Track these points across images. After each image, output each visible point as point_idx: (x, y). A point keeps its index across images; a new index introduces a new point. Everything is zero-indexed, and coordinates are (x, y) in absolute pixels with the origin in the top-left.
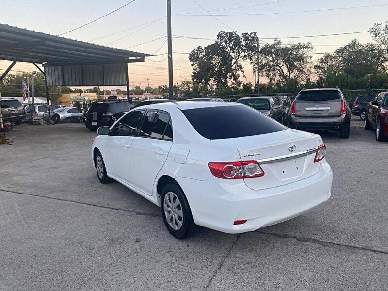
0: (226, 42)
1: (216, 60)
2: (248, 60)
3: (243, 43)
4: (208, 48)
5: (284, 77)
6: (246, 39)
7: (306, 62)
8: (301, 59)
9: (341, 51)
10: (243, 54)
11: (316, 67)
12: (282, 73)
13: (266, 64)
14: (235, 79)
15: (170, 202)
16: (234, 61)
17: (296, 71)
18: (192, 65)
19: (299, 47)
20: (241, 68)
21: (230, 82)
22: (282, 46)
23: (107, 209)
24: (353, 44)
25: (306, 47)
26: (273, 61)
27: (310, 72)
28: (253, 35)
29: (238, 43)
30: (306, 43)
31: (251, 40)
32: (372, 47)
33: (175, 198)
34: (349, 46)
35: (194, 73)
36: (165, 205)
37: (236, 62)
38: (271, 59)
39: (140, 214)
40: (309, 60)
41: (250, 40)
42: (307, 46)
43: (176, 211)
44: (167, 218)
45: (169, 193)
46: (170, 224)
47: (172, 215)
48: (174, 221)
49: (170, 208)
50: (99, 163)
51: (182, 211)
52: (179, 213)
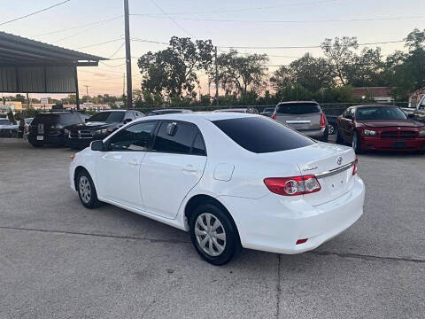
0: (179, 49)
1: (169, 68)
2: (203, 70)
3: (198, 51)
4: (159, 54)
5: (241, 89)
6: (201, 46)
7: (263, 74)
8: (257, 70)
9: (295, 64)
10: (197, 63)
11: (272, 80)
12: (238, 85)
13: (222, 75)
14: (190, 90)
15: (206, 224)
16: (188, 70)
17: (252, 83)
18: (141, 72)
19: (255, 58)
20: (196, 78)
21: (185, 93)
22: (238, 56)
23: (112, 239)
24: (307, 58)
26: (229, 71)
27: (266, 85)
28: (208, 43)
29: (192, 51)
30: (262, 55)
31: (207, 47)
32: (323, 62)
33: (213, 221)
34: (303, 59)
35: (144, 81)
36: (197, 229)
37: (190, 71)
38: (227, 70)
39: (156, 241)
40: (265, 72)
41: (206, 49)
42: (263, 58)
43: (215, 234)
44: (199, 243)
45: (204, 214)
46: (205, 250)
47: (208, 238)
48: (211, 246)
49: (205, 232)
50: (84, 185)
51: (225, 234)
52: (218, 235)
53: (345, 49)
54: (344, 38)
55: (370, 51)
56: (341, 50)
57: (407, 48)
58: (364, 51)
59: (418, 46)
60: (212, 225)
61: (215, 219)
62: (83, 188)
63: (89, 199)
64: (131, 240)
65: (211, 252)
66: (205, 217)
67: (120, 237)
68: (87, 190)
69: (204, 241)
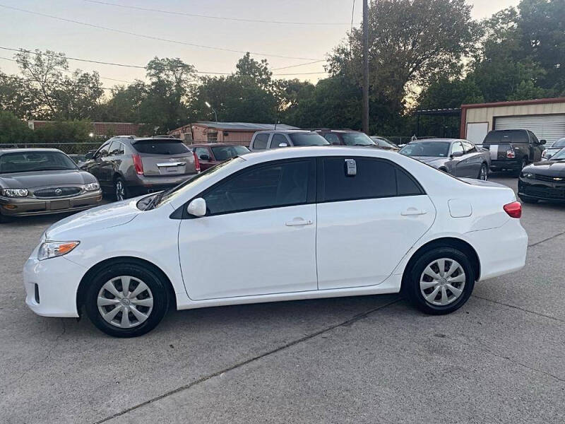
15: (438, 272)
33: (447, 265)
43: (450, 279)
44: (426, 298)
45: (435, 261)
46: (435, 303)
47: (441, 287)
48: (444, 294)
49: (435, 282)
50: (121, 294)
51: (464, 274)
52: (455, 279)
53: (51, 68)
54: (48, 52)
55: (86, 75)
56: (45, 68)
57: (148, 78)
58: (77, 73)
59: (159, 77)
60: (446, 271)
61: (452, 262)
62: (117, 301)
63: (144, 317)
64: (325, 335)
65: (446, 301)
66: (436, 264)
67: (304, 339)
68: (135, 300)
69: (435, 292)
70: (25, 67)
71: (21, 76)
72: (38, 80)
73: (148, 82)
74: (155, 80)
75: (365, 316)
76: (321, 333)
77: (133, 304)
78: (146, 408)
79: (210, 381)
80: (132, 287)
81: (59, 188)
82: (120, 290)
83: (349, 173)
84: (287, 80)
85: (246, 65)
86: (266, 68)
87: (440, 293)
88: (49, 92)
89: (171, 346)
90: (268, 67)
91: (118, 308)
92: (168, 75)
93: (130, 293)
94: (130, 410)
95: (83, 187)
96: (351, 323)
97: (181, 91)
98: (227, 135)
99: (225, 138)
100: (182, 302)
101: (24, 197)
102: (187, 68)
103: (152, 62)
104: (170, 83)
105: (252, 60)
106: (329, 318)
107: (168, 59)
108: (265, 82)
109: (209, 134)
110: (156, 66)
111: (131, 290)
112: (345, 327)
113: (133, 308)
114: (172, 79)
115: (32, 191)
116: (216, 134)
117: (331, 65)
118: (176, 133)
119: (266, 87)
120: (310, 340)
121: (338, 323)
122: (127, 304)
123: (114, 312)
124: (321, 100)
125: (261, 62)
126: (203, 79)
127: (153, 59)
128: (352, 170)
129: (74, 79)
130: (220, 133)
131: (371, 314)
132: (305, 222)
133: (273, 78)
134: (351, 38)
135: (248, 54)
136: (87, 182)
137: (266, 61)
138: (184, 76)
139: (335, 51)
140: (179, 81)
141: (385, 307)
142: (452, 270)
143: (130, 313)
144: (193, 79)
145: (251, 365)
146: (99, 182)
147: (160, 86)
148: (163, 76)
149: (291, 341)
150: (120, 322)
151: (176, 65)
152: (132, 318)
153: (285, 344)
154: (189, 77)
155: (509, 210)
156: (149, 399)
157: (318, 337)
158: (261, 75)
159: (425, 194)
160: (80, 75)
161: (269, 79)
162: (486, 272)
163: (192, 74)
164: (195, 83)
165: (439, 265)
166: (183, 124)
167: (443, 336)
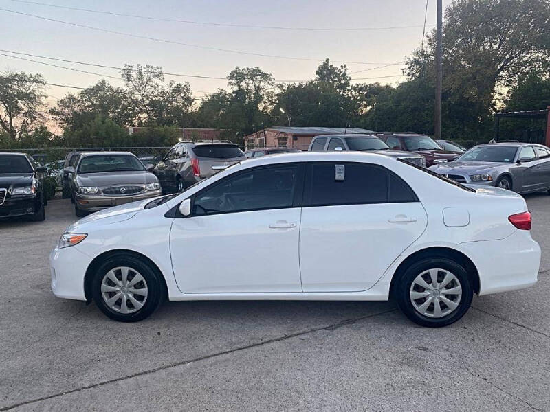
7: (40, 103)
9: (87, 93)
11: (52, 112)
15: (430, 282)
17: (21, 116)
19: (22, 79)
25: (34, 81)
27: (44, 118)
30: (34, 74)
34: (97, 87)
36: (413, 293)
39: (331, 328)
40: (43, 100)
43: (444, 291)
44: (417, 308)
45: (427, 271)
46: (426, 314)
47: (433, 299)
48: (437, 306)
49: (427, 293)
50: (120, 283)
51: (460, 287)
52: (450, 291)
53: (149, 80)
54: (148, 66)
55: (178, 86)
56: (145, 80)
57: (230, 87)
58: (171, 84)
59: (239, 86)
60: (439, 281)
61: (446, 273)
62: (117, 289)
63: (140, 305)
64: (303, 337)
65: (438, 313)
66: (428, 274)
67: (281, 339)
68: (132, 289)
69: (427, 303)
70: (129, 80)
71: (125, 88)
72: (139, 90)
73: (229, 90)
74: (236, 88)
75: (353, 322)
76: (301, 334)
77: (131, 292)
78: (111, 386)
79: (176, 368)
80: (130, 277)
81: (124, 187)
82: (120, 279)
83: (337, 178)
84: (368, 84)
85: (326, 71)
86: (345, 74)
87: (432, 304)
88: (148, 101)
89: (159, 333)
90: (347, 72)
91: (118, 295)
92: (247, 84)
93: (128, 282)
94: (97, 385)
95: (144, 187)
96: (336, 328)
97: (259, 99)
98: (296, 139)
99: (294, 142)
100: (174, 294)
101: (95, 194)
102: (265, 76)
103: (235, 72)
104: (249, 91)
105: (331, 66)
106: (316, 321)
107: (248, 69)
108: (344, 87)
109: (280, 139)
110: (237, 76)
111: (129, 280)
112: (327, 331)
113: (131, 296)
114: (252, 87)
115: (101, 189)
116: (286, 139)
117: (409, 68)
118: (251, 138)
119: (344, 91)
120: (286, 340)
121: (322, 326)
122: (126, 292)
123: (115, 298)
124: (398, 103)
125: (340, 68)
126: (281, 86)
127: (234, 69)
128: (340, 176)
129: (168, 90)
130: (290, 138)
131: (361, 321)
132: (289, 225)
133: (352, 83)
134: (430, 40)
135: (327, 60)
136: (149, 181)
137: (345, 66)
138: (262, 84)
139: (414, 54)
140: (258, 89)
141: (379, 314)
142: (446, 281)
143: (128, 300)
144: (270, 87)
145: (219, 358)
146: (161, 183)
147: (241, 93)
148: (243, 84)
149: (267, 340)
150: (120, 308)
151: (255, 74)
152: (130, 305)
153: (261, 342)
154: (267, 85)
155: (515, 221)
156: (118, 377)
157: (296, 338)
158: (340, 80)
159: (419, 201)
160: (174, 86)
161: (347, 84)
162: (488, 285)
163: (270, 82)
164: (272, 90)
165: (431, 274)
166: (258, 129)
167: (425, 349)
